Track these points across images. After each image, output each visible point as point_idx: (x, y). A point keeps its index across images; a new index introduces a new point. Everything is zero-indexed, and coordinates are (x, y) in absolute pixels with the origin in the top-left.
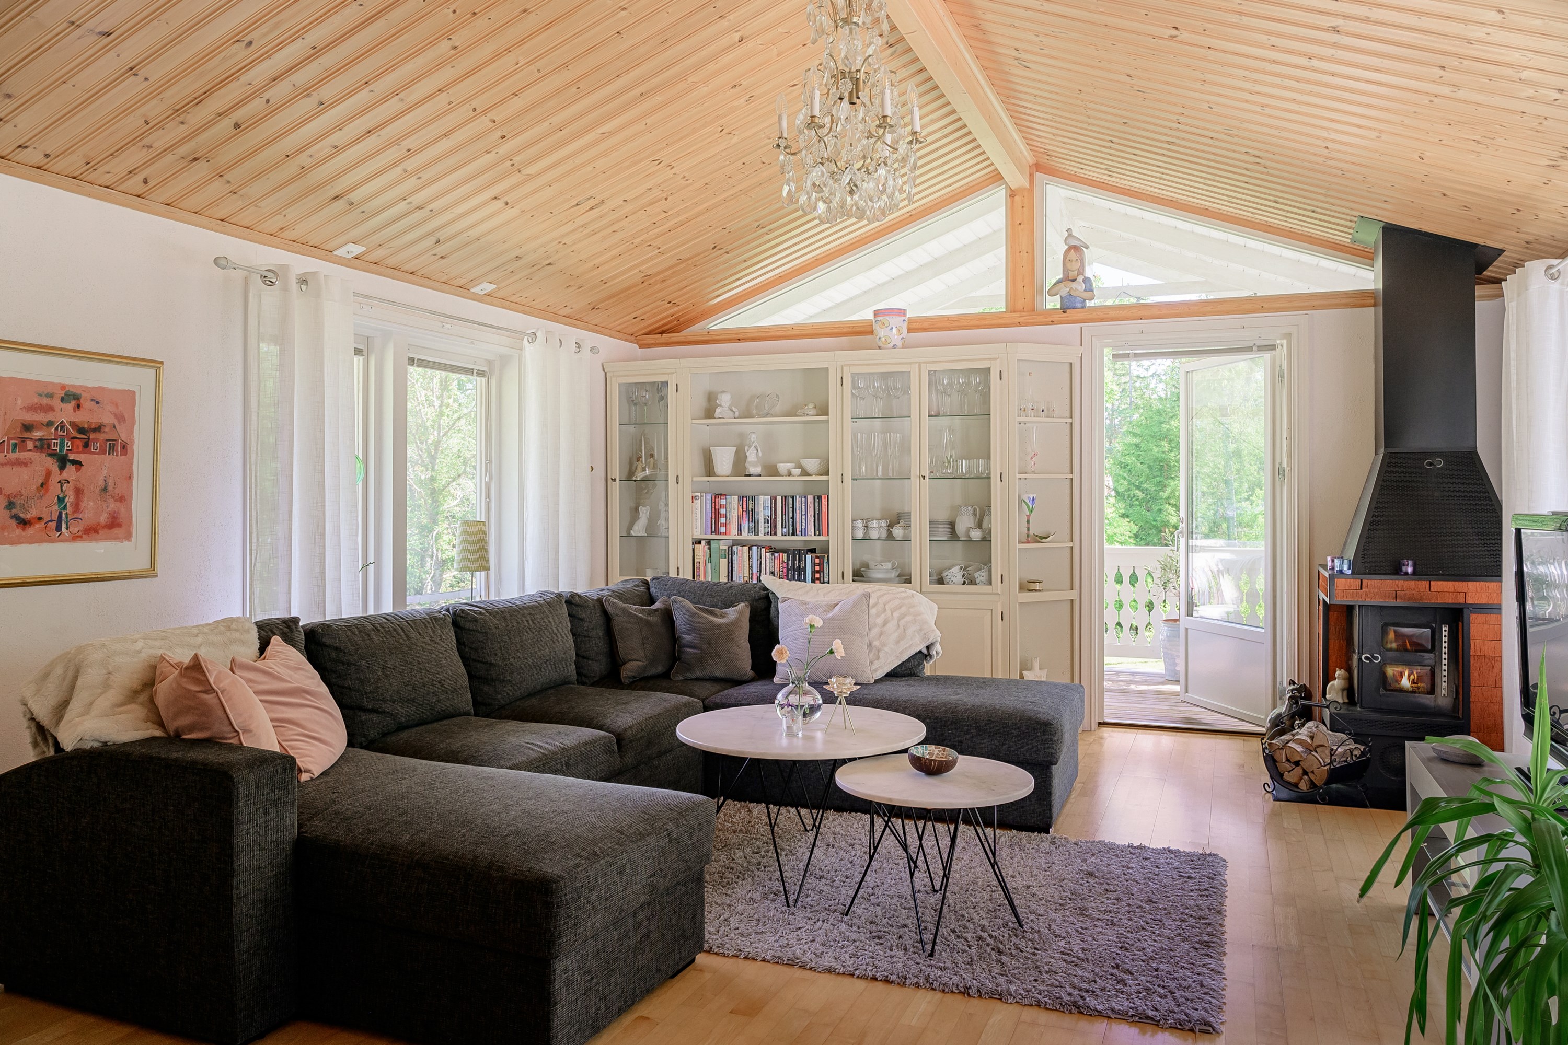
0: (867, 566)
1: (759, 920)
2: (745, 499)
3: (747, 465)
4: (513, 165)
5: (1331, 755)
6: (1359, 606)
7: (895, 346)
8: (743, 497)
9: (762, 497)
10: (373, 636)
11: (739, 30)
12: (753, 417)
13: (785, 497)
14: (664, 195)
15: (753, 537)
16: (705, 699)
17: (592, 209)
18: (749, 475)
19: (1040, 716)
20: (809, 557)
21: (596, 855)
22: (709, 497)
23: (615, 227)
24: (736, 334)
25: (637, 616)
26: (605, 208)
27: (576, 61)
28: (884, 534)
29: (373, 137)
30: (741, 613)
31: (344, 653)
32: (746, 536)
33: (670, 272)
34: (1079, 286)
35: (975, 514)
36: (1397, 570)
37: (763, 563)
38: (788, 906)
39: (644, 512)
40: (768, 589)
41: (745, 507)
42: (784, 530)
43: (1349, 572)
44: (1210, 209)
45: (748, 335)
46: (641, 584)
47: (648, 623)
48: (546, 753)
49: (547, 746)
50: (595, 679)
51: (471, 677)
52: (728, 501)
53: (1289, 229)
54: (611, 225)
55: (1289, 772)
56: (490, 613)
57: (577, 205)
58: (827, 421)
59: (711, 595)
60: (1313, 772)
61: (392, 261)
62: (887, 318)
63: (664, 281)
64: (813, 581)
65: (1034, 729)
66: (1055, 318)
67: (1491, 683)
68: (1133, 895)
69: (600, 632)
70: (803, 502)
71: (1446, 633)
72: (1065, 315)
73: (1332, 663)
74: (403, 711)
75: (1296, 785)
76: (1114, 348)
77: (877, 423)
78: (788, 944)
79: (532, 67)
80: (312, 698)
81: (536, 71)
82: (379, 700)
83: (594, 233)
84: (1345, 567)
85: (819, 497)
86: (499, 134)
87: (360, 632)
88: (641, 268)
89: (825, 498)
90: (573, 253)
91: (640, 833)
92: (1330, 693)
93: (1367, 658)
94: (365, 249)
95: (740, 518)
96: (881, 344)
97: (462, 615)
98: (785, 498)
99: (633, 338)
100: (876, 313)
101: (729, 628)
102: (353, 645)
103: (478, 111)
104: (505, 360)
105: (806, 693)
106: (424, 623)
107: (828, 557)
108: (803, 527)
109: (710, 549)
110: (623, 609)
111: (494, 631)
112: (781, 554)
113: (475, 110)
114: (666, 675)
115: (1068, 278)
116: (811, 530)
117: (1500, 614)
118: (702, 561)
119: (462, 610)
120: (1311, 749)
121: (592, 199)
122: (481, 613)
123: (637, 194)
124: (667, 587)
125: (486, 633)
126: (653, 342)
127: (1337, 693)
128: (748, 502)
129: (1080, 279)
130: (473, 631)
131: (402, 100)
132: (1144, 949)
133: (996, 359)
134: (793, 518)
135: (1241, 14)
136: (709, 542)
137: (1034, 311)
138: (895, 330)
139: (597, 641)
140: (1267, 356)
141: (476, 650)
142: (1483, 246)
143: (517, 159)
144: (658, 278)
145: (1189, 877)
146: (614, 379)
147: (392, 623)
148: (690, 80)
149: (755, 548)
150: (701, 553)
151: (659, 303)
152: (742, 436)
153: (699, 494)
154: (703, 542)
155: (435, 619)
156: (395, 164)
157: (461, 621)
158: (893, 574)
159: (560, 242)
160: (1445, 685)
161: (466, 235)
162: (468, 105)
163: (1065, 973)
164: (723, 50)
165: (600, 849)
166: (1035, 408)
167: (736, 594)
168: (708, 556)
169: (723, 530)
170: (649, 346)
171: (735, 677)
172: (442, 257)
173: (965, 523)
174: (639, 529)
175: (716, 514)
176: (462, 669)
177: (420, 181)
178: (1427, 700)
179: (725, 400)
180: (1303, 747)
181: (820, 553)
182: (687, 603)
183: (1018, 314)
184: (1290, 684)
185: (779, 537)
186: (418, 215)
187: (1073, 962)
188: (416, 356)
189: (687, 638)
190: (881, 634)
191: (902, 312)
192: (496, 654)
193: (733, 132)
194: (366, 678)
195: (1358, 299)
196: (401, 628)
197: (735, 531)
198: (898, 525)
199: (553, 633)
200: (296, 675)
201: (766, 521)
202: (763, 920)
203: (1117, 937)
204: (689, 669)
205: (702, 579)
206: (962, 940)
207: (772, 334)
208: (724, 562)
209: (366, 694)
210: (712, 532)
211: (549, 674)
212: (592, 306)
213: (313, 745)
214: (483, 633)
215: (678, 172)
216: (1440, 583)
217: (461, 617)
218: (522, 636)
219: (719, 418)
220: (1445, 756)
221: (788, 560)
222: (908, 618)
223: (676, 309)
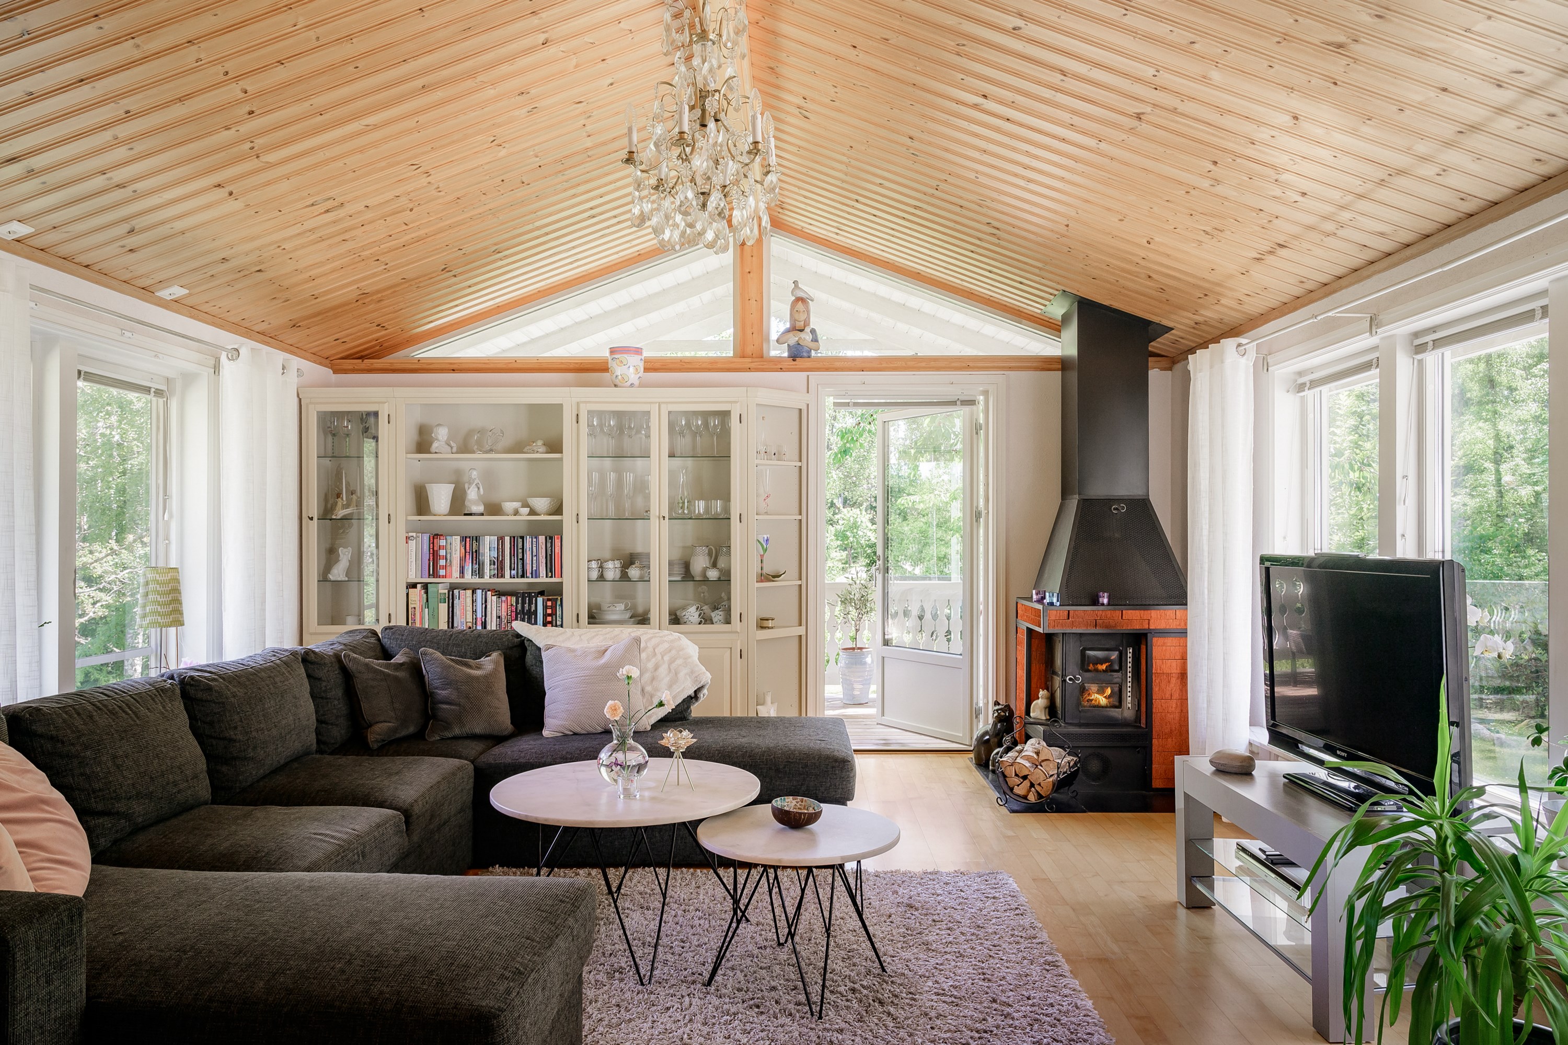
0: (599, 607)
1: (618, 1005)
2: (468, 540)
3: (467, 503)
4: (252, 148)
5: (1058, 768)
6: (1063, 634)
7: (632, 385)
8: (466, 537)
9: (487, 538)
10: (97, 718)
11: (546, 32)
12: (474, 452)
13: (514, 537)
14: (411, 206)
15: (477, 580)
16: (475, 759)
17: (327, 211)
18: (470, 514)
19: (836, 753)
20: (540, 600)
21: (520, 973)
22: (426, 537)
23: (346, 236)
24: (451, 364)
25: (383, 672)
26: (342, 213)
27: (364, 34)
28: (618, 574)
29: (86, 88)
30: (496, 663)
31: (63, 743)
32: (469, 578)
33: (389, 292)
34: (807, 337)
35: (710, 554)
36: (1095, 602)
37: (489, 607)
38: (642, 984)
39: (345, 556)
40: (521, 636)
41: (468, 548)
42: (513, 572)
43: (1058, 603)
44: (922, 273)
45: (464, 366)
46: (370, 635)
47: (396, 679)
48: (342, 843)
49: (340, 835)
50: (337, 746)
51: (210, 756)
52: (449, 542)
53: (988, 297)
54: (343, 233)
55: (1018, 785)
56: (223, 679)
57: (313, 205)
58: (561, 459)
59: (458, 645)
60: (1039, 784)
61: (65, 250)
62: (625, 356)
63: (379, 301)
64: (545, 625)
65: (833, 767)
66: (784, 365)
67: (1168, 696)
68: (959, 922)
69: (339, 692)
70: (534, 543)
71: (1131, 655)
72: (794, 363)
73: (1033, 685)
74: (139, 809)
75: (1025, 797)
76: (836, 396)
77: (608, 463)
78: (666, 1029)
79: (311, 33)
80: (51, 809)
81: (314, 38)
82: (112, 799)
83: (321, 239)
84: (1055, 600)
85: (551, 538)
86: (248, 109)
87: (79, 714)
88: (359, 285)
89: (558, 538)
90: (290, 261)
91: (549, 937)
92: (1034, 712)
93: (1070, 679)
94: (33, 230)
95: (463, 560)
96: (617, 382)
97: (192, 683)
98: (513, 539)
99: (327, 361)
100: (613, 351)
101: (488, 680)
102: (73, 732)
103: (230, 75)
104: (189, 379)
105: (632, 749)
106: (150, 696)
107: (561, 600)
108: (534, 569)
109: (427, 593)
110: (367, 665)
111: (232, 699)
112: (509, 598)
113: (227, 73)
114: (420, 735)
115: (796, 328)
116: (543, 571)
117: (1186, 637)
118: (417, 606)
119: (192, 678)
120: (1037, 763)
121: (331, 201)
122: (214, 680)
123: (382, 201)
124: (404, 637)
125: (223, 703)
126: (351, 367)
127: (1041, 711)
128: (472, 543)
129: (808, 330)
130: (207, 701)
131: (138, 46)
132: (1004, 977)
133: (736, 402)
134: (523, 559)
135: (1057, 90)
136: (425, 586)
137: (762, 357)
138: (632, 369)
139: (336, 702)
140: (967, 409)
141: (211, 724)
142: (1157, 324)
143: (259, 142)
144: (375, 297)
145: (994, 898)
146: (311, 406)
147: (114, 699)
148: (480, 78)
149: (479, 592)
150: (417, 598)
151: (368, 325)
152: (458, 473)
153: (414, 534)
154: (419, 586)
155: (162, 690)
156: (104, 127)
157: (192, 692)
158: (628, 615)
159: (279, 247)
160: (1129, 699)
161: (169, 226)
162: (219, 67)
163: (953, 1015)
164: (523, 51)
165: (521, 964)
166: (768, 451)
167: (486, 643)
168: (425, 601)
169: (442, 572)
170: (345, 371)
171: (495, 733)
172: (130, 250)
173: (700, 563)
174: (338, 573)
175: (434, 556)
176: (199, 750)
177: (132, 153)
178: (1115, 713)
179: (442, 434)
180: (1029, 762)
181: (554, 594)
182: (438, 654)
183: (749, 360)
184: (995, 705)
185: (507, 579)
186: (118, 195)
187: (953, 1002)
188: (83, 368)
189: (443, 693)
190: (653, 679)
191: (638, 351)
192: (236, 728)
193: (504, 145)
194: (93, 772)
195: (1045, 364)
196: (127, 705)
197: (456, 573)
198: (634, 566)
199: (295, 698)
200: (24, 781)
201: (492, 563)
202: (624, 1004)
203: (974, 969)
204: (448, 726)
205: (418, 625)
206: (839, 995)
207: (491, 366)
208: (443, 608)
209: (94, 792)
210: (429, 575)
211: (294, 746)
212: (292, 323)
213: (65, 872)
214: (219, 703)
215: (433, 181)
216: (1130, 612)
217: (192, 685)
218: (264, 704)
219: (436, 453)
220: (1222, 768)
221: (517, 603)
222: (679, 662)
223: (383, 333)
